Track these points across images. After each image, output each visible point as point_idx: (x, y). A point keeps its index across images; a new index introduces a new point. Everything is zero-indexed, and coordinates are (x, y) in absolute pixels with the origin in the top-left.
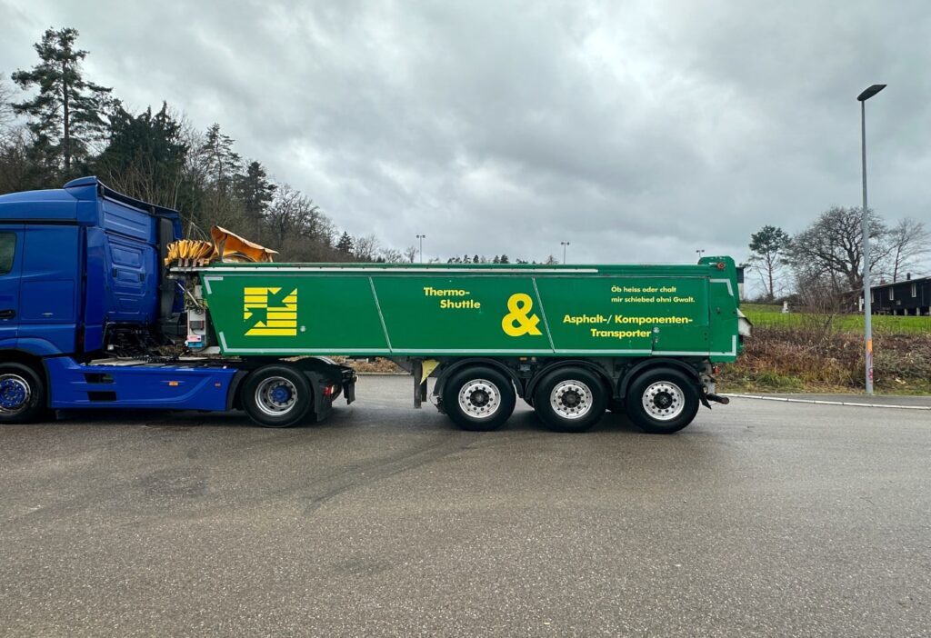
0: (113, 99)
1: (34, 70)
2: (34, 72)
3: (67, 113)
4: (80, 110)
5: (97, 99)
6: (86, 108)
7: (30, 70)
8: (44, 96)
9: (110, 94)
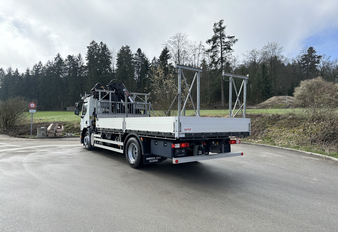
0: (235, 40)
1: (212, 38)
2: (212, 39)
3: (222, 49)
4: (226, 47)
5: (231, 41)
6: (227, 46)
7: (210, 38)
8: (214, 45)
9: (234, 38)
